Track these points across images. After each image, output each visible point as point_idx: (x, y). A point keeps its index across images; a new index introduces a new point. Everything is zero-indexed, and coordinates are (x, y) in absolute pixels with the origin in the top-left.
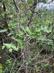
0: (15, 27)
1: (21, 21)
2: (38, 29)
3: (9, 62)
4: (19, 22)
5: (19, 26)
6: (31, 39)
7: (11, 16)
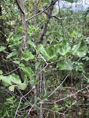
0: (19, 42)
1: (28, 33)
2: (61, 51)
3: (10, 103)
4: (26, 35)
5: (26, 41)
6: (47, 64)
7: (12, 23)
